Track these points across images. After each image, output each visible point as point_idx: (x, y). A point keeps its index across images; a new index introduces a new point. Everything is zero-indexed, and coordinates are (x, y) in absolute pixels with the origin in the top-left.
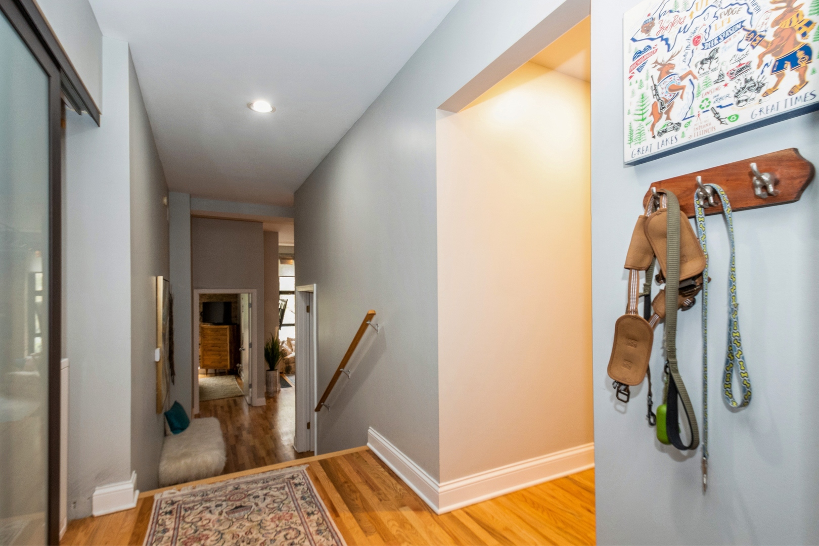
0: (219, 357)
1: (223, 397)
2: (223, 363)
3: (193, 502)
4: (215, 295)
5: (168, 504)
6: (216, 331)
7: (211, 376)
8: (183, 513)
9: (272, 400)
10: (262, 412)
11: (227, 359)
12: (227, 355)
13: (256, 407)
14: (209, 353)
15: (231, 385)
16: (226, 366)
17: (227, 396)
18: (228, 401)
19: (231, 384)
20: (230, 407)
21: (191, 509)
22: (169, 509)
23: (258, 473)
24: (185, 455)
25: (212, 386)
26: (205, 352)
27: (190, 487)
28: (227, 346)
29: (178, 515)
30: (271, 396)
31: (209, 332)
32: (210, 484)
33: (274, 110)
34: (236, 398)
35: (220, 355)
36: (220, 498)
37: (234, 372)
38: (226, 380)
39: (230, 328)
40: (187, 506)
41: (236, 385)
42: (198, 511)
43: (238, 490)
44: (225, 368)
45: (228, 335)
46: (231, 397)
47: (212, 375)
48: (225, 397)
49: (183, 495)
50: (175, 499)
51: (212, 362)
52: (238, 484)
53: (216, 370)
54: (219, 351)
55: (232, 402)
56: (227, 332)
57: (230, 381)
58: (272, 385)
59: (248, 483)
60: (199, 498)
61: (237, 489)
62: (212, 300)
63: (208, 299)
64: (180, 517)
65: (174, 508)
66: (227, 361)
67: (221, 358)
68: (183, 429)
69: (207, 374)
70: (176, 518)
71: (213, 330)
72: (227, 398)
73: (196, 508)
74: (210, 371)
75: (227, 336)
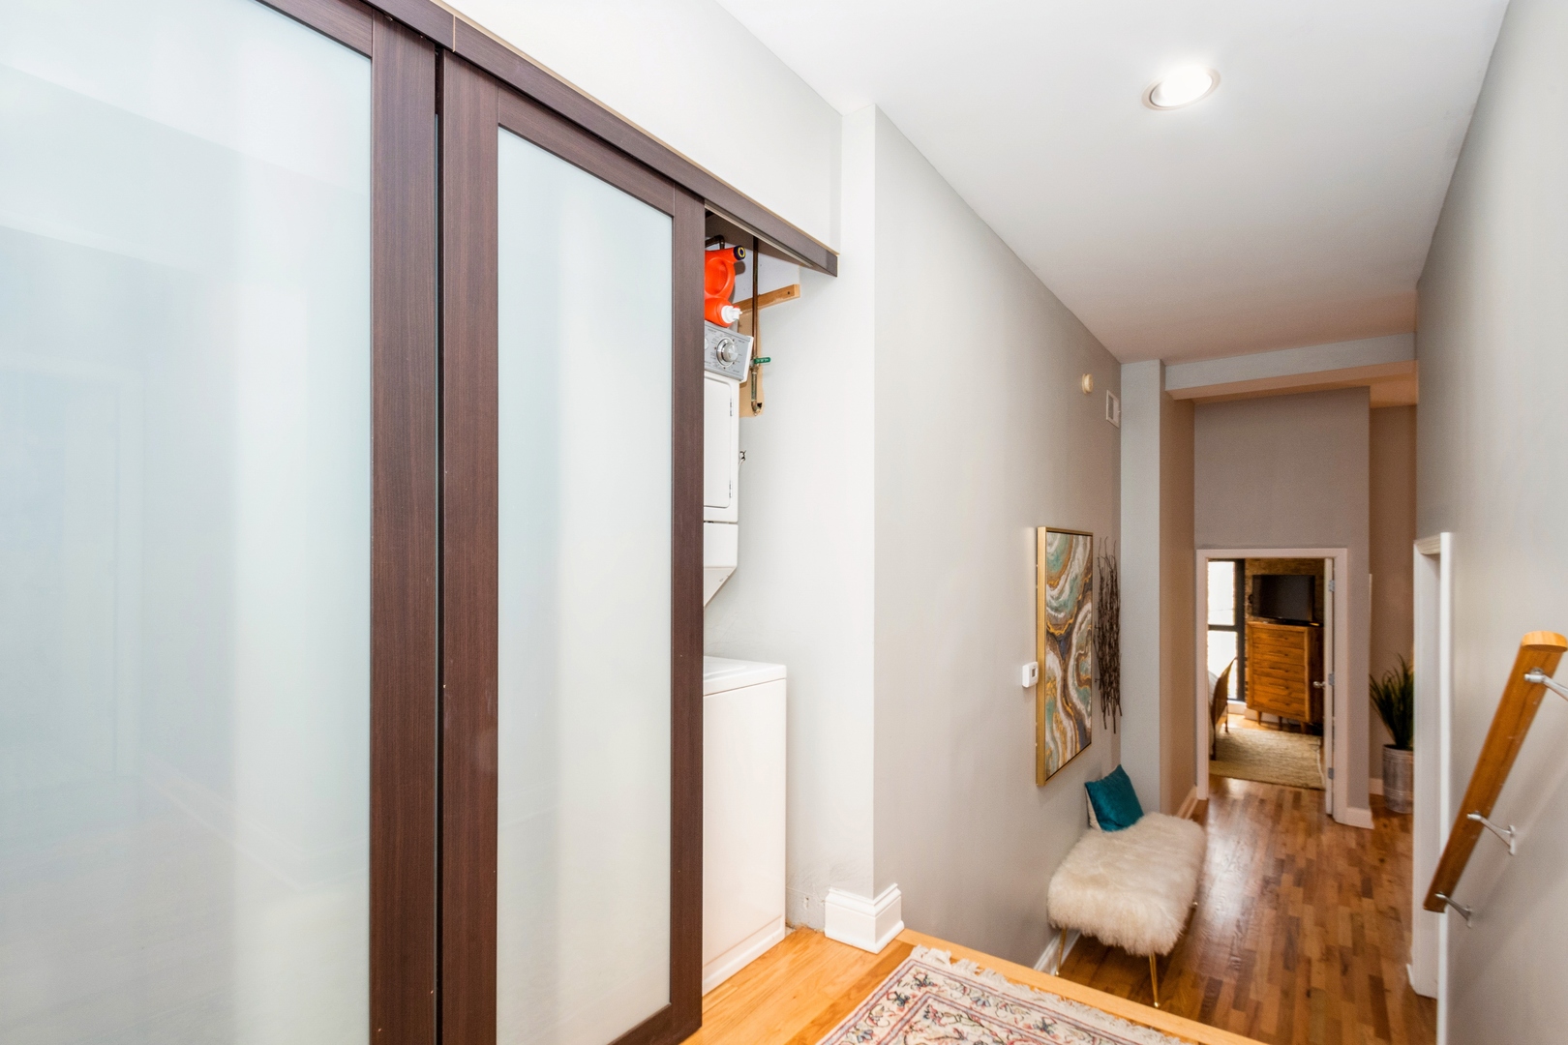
0: (1285, 692)
1: (1274, 780)
2: (1295, 706)
3: (952, 1004)
4: (1281, 561)
5: (916, 979)
6: (1280, 635)
7: (1269, 728)
8: (919, 1016)
9: (1395, 821)
10: (1353, 844)
11: (1303, 700)
12: (1303, 692)
13: (1343, 826)
14: (1265, 679)
15: (1303, 759)
16: (1301, 714)
17: (1283, 781)
18: (1282, 791)
19: (1306, 755)
20: (1279, 806)
21: (936, 1016)
22: (906, 992)
23: (1118, 1017)
24: (1096, 881)
25: (1260, 749)
26: (1255, 676)
27: (974, 966)
28: (1304, 670)
29: (908, 1017)
30: (1397, 810)
31: (1264, 636)
32: (1009, 980)
33: (1216, 79)
34: (1303, 790)
35: (1287, 688)
36: (995, 1029)
37: (1314, 728)
38: (1297, 744)
39: (1310, 633)
40: (937, 1006)
41: (1316, 760)
42: (941, 1031)
43: (1044, 1034)
44: (1298, 718)
45: (1306, 647)
46: (1290, 786)
47: (1270, 726)
48: (1279, 781)
49: (950, 977)
50: (933, 978)
51: (1270, 700)
52: (1058, 1018)
53: (1280, 718)
54: (1286, 680)
55: (1289, 798)
56: (1303, 642)
57: (1307, 748)
58: (1400, 784)
59: (1077, 1028)
60: (966, 1002)
61: (1044, 1028)
62: (1273, 572)
63: (1264, 569)
64: (908, 1021)
65: (914, 997)
66: (1303, 704)
67: (1290, 694)
68: (1121, 825)
69: (1260, 721)
70: (902, 1019)
71: (1271, 632)
72: (1284, 785)
73: (944, 1020)
74: (1266, 717)
75: (1303, 649)
